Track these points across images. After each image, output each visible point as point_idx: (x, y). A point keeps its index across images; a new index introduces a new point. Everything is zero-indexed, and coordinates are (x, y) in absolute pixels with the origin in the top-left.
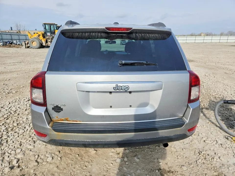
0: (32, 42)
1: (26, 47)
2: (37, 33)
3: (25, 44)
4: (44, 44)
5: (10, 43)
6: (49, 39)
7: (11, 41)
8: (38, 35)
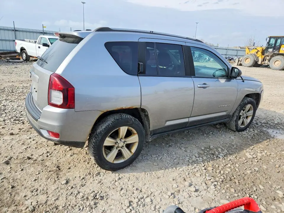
0: (246, 59)
1: (238, 64)
2: (256, 49)
3: (239, 61)
4: (259, 63)
5: (229, 59)
6: (268, 56)
7: (231, 57)
8: (256, 51)
